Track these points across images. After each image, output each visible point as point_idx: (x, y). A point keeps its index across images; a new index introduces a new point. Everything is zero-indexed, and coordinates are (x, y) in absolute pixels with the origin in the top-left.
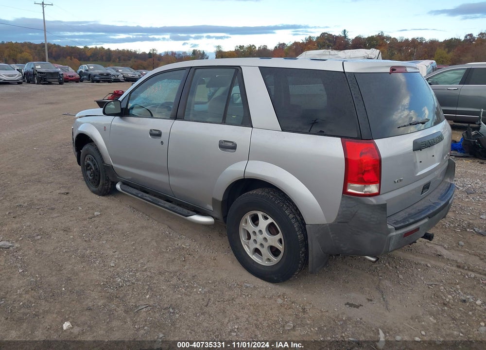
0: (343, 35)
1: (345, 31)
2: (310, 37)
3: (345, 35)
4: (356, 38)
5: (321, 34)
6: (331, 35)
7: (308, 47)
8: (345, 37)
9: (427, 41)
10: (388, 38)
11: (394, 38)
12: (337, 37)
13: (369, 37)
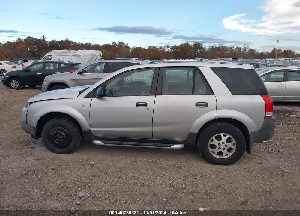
0: (43, 39)
1: (43, 36)
2: (19, 39)
3: (44, 39)
4: (52, 41)
5: (27, 37)
6: (35, 38)
7: (19, 46)
8: (44, 40)
9: (93, 45)
10: (72, 42)
11: (75, 42)
12: (39, 40)
13: (60, 41)
